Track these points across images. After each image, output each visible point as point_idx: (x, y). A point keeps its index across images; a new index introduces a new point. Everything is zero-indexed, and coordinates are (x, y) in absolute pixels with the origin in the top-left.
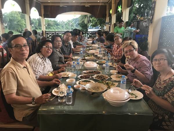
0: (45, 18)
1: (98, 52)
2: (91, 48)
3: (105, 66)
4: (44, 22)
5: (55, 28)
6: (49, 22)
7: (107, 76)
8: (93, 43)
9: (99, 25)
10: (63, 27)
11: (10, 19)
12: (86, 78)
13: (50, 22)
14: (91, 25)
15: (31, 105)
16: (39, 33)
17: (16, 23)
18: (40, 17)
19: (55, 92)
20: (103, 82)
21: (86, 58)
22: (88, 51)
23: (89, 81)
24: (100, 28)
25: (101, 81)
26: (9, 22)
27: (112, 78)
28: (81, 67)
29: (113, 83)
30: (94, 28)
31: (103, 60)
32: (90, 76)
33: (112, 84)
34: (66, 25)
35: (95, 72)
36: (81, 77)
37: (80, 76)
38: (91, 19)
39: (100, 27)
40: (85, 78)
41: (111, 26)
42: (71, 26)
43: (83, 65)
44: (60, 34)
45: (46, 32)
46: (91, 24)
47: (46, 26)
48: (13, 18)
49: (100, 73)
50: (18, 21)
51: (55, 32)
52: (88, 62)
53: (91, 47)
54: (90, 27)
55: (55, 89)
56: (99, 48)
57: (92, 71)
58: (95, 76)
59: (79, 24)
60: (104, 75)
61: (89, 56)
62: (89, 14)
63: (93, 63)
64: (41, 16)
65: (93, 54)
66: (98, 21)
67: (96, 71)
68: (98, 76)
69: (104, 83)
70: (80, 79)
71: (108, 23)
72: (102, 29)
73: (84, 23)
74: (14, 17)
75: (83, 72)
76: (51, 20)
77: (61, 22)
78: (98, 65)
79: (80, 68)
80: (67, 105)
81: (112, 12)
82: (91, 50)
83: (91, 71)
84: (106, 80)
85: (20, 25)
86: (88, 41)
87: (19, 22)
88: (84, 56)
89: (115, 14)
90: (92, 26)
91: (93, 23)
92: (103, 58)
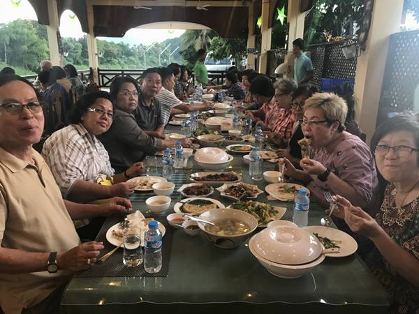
0: (97, 38)
1: (230, 121)
2: (211, 112)
3: (250, 159)
4: (96, 47)
5: (122, 62)
6: (109, 47)
7: (256, 187)
8: (216, 99)
9: (231, 56)
10: (141, 59)
11: (11, 39)
12: (199, 194)
13: (111, 48)
14: (211, 55)
15: (45, 274)
16: (82, 74)
17: (25, 48)
18: (86, 34)
19: (115, 234)
20: (245, 206)
21: (199, 138)
22: (205, 120)
23: (210, 203)
24: (233, 63)
25: (240, 202)
26: (10, 45)
27: (270, 193)
28: (186, 161)
29: (272, 208)
30: (219, 62)
31: (242, 143)
32: (212, 188)
33: (270, 212)
34: (149, 54)
35: (223, 175)
36: (187, 191)
37: (184, 186)
38: (211, 41)
39: (232, 61)
40: (197, 195)
41: (258, 57)
42: (161, 57)
43: (191, 158)
44: (135, 77)
45: (101, 72)
46: (211, 52)
47: (101, 56)
48: (18, 36)
49: (236, 179)
50: (32, 45)
51: (123, 71)
52: (205, 150)
53: (211, 109)
54: (209, 59)
55: (116, 228)
56: (231, 111)
57: (217, 175)
58: (224, 187)
59: (181, 53)
60: (248, 185)
61: (207, 133)
62: (205, 29)
63: (219, 152)
64: (88, 32)
65: (218, 128)
66: (227, 44)
67: (226, 173)
68: (233, 187)
69: (250, 207)
70: (185, 198)
71: (251, 51)
72: (236, 65)
73: (194, 49)
74: (22, 34)
75: (193, 175)
76: (112, 43)
77: (138, 48)
78: (232, 158)
79: (185, 165)
80: (147, 275)
81: (264, 22)
82: (211, 118)
83: (213, 174)
84: (254, 200)
85: (36, 54)
86: (203, 94)
87: (34, 47)
88: (194, 133)
89: (269, 28)
90: (213, 58)
91: (217, 51)
92: (244, 138)
